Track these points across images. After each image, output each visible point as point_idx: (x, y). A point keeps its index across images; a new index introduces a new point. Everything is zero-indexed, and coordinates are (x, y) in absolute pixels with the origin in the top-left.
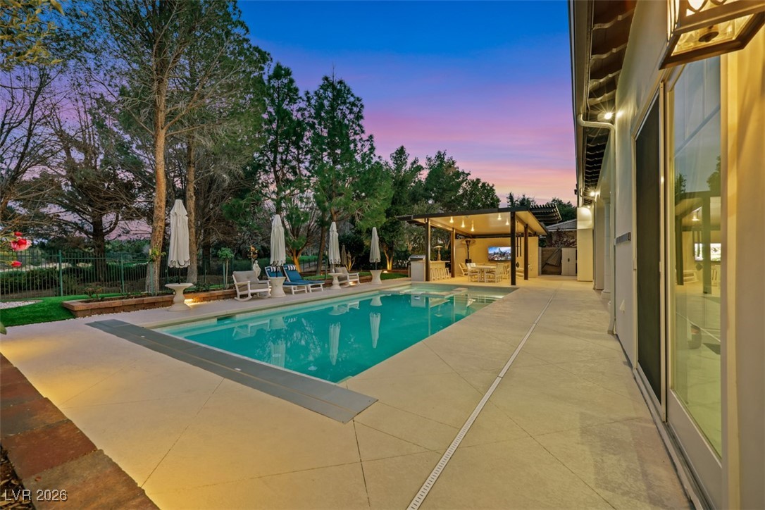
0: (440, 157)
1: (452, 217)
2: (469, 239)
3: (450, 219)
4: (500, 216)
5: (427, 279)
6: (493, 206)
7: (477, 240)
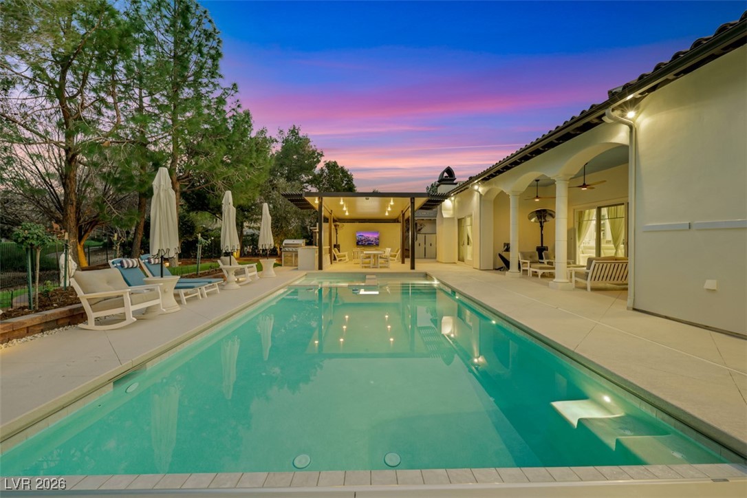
0: (294, 132)
1: (342, 198)
2: (338, 223)
3: (340, 201)
4: (392, 201)
5: (320, 268)
6: (349, 190)
7: (346, 225)
